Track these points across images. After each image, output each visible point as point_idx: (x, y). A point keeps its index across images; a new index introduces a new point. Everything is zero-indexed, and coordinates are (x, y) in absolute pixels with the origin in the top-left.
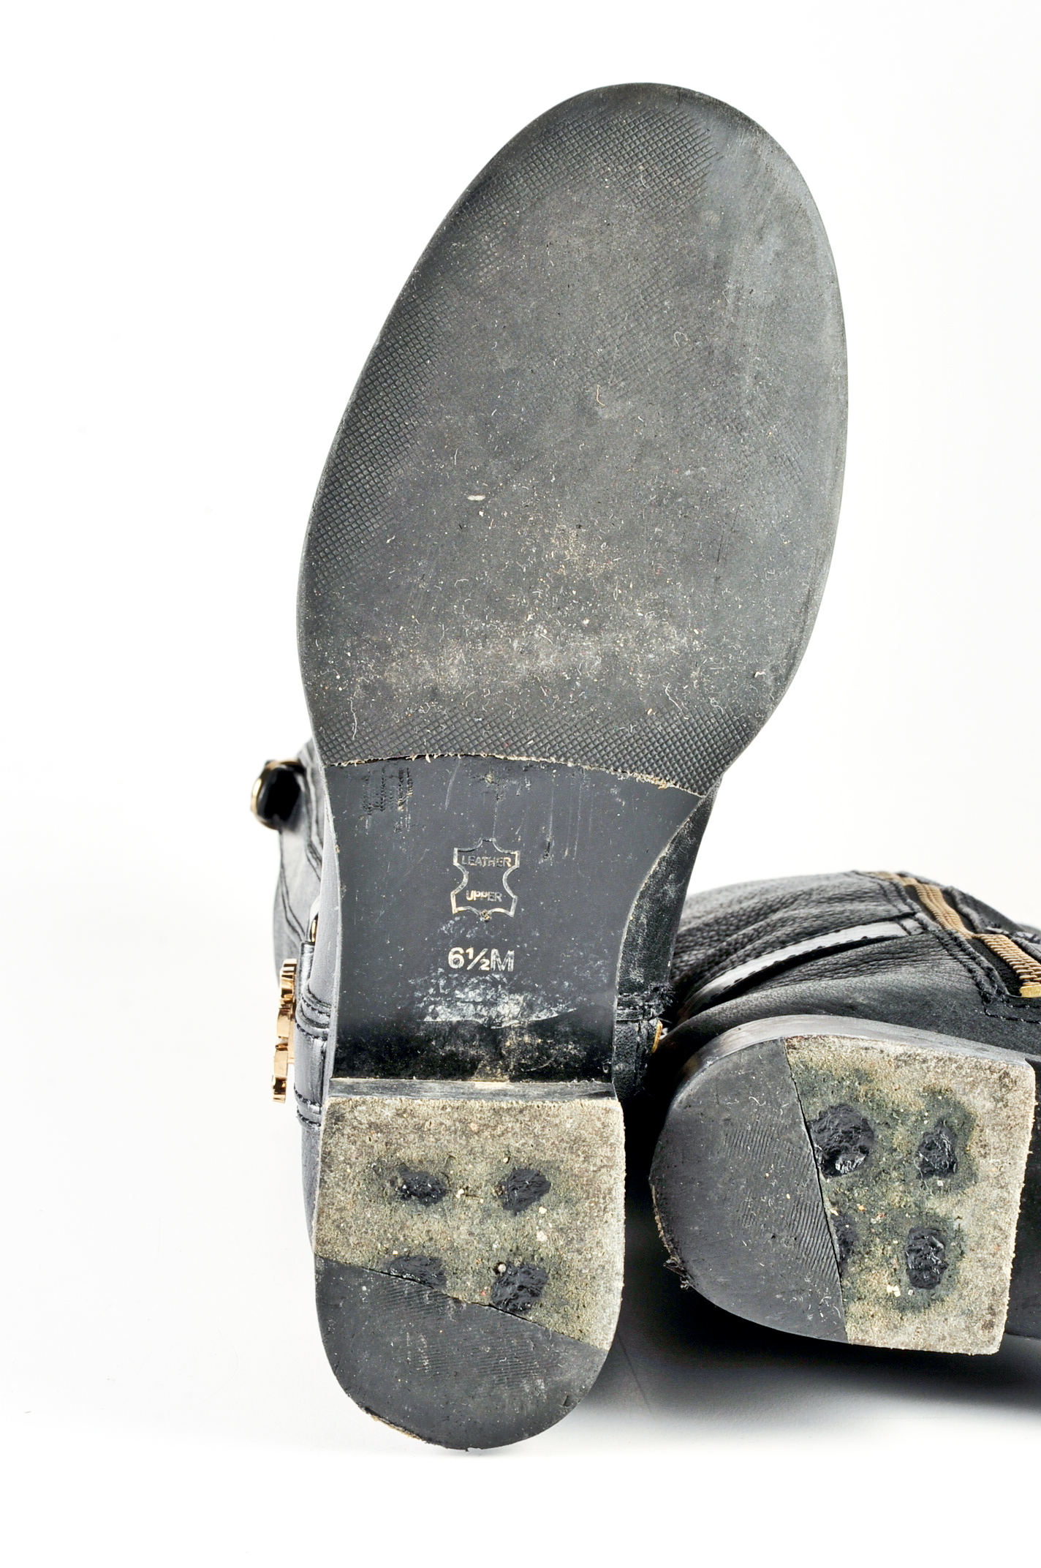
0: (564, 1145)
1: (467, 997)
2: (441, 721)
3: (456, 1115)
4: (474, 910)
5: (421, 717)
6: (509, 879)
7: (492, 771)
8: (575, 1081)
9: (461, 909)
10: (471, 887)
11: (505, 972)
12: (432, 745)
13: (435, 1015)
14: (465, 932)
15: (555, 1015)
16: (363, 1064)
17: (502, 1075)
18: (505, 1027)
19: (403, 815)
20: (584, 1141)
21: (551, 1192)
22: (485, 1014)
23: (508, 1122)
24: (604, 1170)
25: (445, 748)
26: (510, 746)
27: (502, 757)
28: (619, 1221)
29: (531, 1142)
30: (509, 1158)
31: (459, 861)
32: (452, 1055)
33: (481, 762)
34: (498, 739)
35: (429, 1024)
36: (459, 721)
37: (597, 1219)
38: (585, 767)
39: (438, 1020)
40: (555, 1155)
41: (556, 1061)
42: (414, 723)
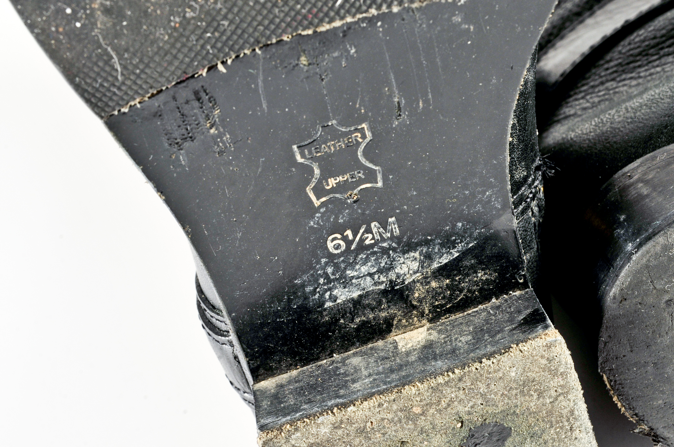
0: (514, 392)
1: (361, 273)
2: (219, 18)
3: (395, 407)
4: (338, 195)
5: (192, 22)
6: (365, 154)
7: (304, 51)
8: (494, 300)
9: (324, 199)
10: (325, 177)
11: (392, 238)
12: (220, 50)
13: (334, 299)
14: (337, 218)
15: (456, 255)
16: (279, 363)
17: (420, 321)
18: (409, 283)
19: (220, 135)
20: (533, 381)
21: (514, 434)
22: (385, 280)
23: (450, 393)
24: (561, 398)
25: (237, 47)
26: (316, 16)
27: (310, 32)
28: (587, 433)
29: (479, 402)
30: (462, 422)
31: (303, 156)
32: (364, 324)
33: (287, 47)
34: (298, 13)
35: (331, 308)
36: (241, 10)
37: (566, 440)
38: (415, 5)
39: (339, 301)
40: (508, 404)
41: (469, 291)
42: (187, 33)
